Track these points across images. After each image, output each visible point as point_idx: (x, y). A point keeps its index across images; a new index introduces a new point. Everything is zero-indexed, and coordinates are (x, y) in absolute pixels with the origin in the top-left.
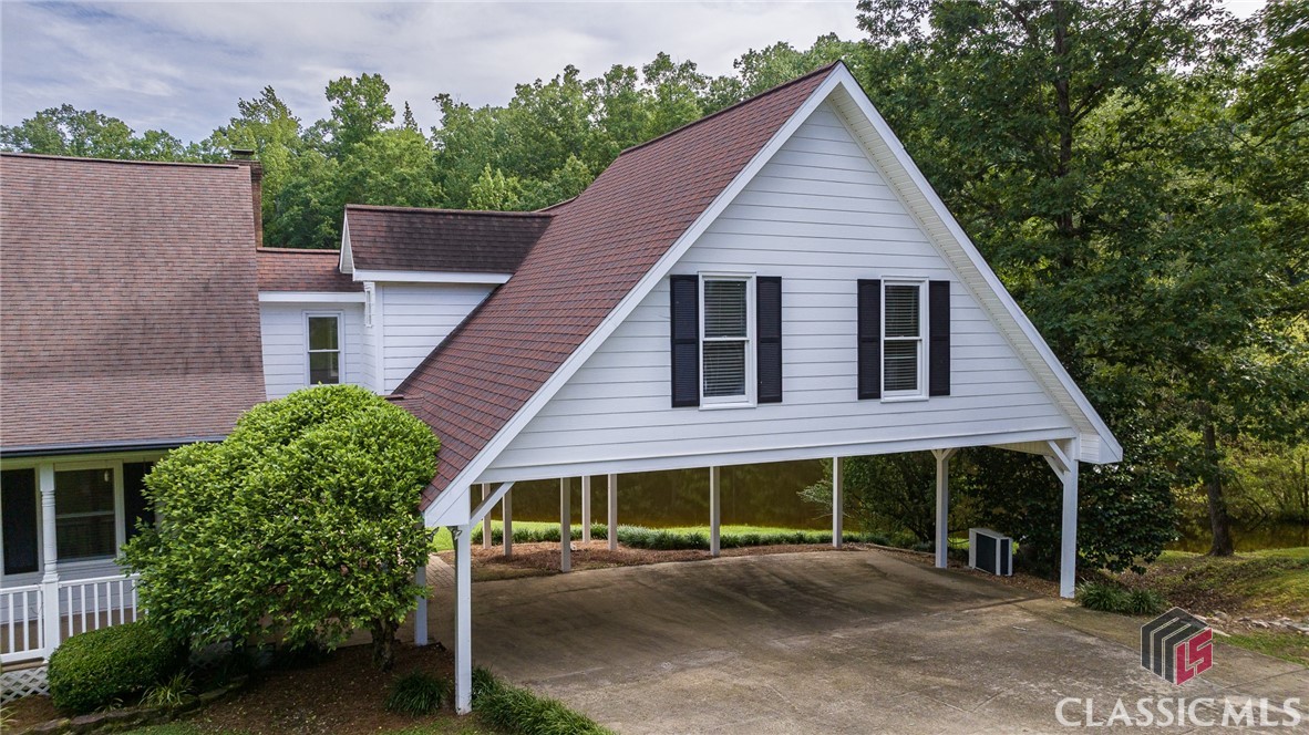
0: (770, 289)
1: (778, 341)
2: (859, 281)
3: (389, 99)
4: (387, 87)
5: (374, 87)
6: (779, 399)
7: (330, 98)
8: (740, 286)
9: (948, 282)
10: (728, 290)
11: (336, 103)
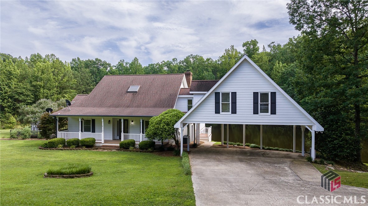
0: (234, 94)
1: (236, 103)
2: (254, 92)
3: (258, 45)
4: (257, 42)
5: (254, 43)
6: (236, 113)
7: (243, 47)
8: (228, 94)
9: (276, 92)
10: (226, 95)
11: (245, 48)
